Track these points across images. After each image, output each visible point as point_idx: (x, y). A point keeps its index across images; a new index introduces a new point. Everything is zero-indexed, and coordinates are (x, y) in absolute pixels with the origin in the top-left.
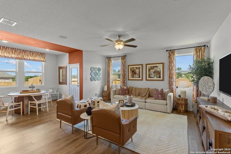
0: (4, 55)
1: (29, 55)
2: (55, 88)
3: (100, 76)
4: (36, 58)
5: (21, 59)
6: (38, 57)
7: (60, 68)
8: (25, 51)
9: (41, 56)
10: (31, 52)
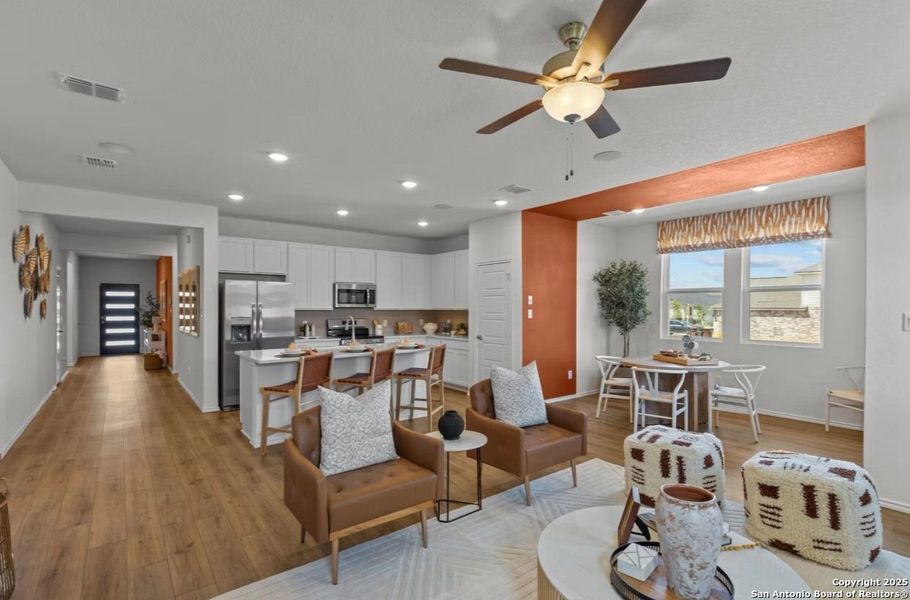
1: (756, 224)
4: (783, 230)
6: (790, 223)
8: (740, 214)
9: (807, 215)
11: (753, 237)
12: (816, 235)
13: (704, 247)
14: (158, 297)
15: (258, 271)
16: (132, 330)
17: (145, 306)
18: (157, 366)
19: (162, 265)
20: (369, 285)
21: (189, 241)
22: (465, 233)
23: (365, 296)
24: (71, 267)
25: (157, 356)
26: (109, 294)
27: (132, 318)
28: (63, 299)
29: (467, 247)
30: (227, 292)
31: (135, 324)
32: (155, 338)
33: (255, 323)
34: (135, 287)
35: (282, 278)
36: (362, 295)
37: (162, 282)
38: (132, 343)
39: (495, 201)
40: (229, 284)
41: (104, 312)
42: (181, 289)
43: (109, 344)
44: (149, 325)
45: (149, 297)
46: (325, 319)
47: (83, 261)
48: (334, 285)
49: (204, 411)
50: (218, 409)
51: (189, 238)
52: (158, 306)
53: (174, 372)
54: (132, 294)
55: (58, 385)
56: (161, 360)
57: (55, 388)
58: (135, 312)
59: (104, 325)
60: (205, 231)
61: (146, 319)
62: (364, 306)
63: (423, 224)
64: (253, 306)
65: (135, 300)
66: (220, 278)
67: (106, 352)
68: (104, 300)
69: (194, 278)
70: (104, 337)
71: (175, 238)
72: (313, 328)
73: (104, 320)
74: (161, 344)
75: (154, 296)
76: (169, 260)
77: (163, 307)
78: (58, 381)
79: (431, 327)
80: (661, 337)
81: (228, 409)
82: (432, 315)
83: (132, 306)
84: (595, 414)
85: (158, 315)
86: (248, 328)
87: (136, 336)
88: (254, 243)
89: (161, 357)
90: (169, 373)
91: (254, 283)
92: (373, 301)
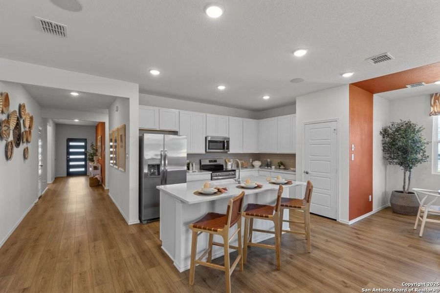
14: (97, 145)
15: (162, 128)
16: (83, 163)
17: (90, 150)
18: (97, 184)
19: (99, 127)
20: (225, 138)
21: (117, 111)
22: (293, 104)
23: (223, 145)
24: (50, 129)
25: (97, 178)
26: (71, 144)
27: (83, 157)
28: (44, 147)
29: (295, 113)
30: (146, 142)
31: (85, 160)
32: (95, 168)
33: (163, 162)
34: (85, 140)
35: (175, 133)
36: (222, 144)
37: (99, 137)
38: (83, 169)
39: (342, 74)
40: (147, 136)
41: (69, 153)
42: (111, 140)
43: (71, 170)
44: (92, 160)
45: (92, 145)
46: (199, 159)
47: (58, 127)
48: (206, 138)
49: (129, 224)
50: (139, 222)
51: (117, 107)
52: (97, 150)
53: (106, 188)
54: (83, 144)
55: (39, 198)
56: (99, 181)
57: (37, 200)
58: (85, 153)
59: (69, 160)
60: (130, 99)
61: (90, 157)
62: (222, 151)
63: (266, 98)
64: (162, 151)
65: (85, 147)
66: (140, 133)
67: (70, 175)
68: (69, 147)
69: (122, 133)
70: (69, 167)
71: (107, 111)
72: (194, 165)
73: (69, 157)
74: (99, 171)
75: (94, 145)
76: (103, 124)
77: (99, 150)
78: (40, 195)
79: (257, 163)
80: (432, 173)
81: (146, 222)
82: (257, 156)
83: (83, 150)
84: (419, 234)
85: (96, 155)
86: (158, 166)
87: (85, 166)
88: (159, 110)
89: (99, 179)
90: (103, 189)
91: (162, 136)
92: (228, 148)
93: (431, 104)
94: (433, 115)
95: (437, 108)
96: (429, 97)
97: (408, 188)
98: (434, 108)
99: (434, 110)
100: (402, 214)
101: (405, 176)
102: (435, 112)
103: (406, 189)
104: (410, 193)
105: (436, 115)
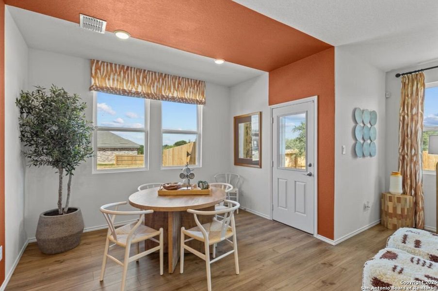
0: (121, 88)
2: (228, 175)
3: (375, 141)
5: (155, 99)
7: (238, 120)
10: (176, 79)
11: (170, 95)
12: (201, 103)
13: (137, 94)
93: (92, 74)
94: (94, 89)
95: (98, 80)
96: (88, 64)
97: (67, 202)
98: (95, 80)
99: (95, 83)
100: (62, 252)
101: (61, 183)
102: (96, 86)
103: (63, 206)
104: (71, 210)
105: (97, 90)
